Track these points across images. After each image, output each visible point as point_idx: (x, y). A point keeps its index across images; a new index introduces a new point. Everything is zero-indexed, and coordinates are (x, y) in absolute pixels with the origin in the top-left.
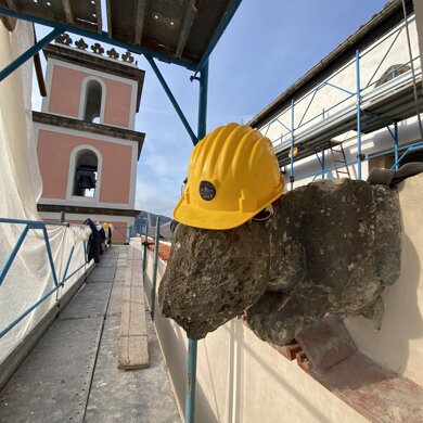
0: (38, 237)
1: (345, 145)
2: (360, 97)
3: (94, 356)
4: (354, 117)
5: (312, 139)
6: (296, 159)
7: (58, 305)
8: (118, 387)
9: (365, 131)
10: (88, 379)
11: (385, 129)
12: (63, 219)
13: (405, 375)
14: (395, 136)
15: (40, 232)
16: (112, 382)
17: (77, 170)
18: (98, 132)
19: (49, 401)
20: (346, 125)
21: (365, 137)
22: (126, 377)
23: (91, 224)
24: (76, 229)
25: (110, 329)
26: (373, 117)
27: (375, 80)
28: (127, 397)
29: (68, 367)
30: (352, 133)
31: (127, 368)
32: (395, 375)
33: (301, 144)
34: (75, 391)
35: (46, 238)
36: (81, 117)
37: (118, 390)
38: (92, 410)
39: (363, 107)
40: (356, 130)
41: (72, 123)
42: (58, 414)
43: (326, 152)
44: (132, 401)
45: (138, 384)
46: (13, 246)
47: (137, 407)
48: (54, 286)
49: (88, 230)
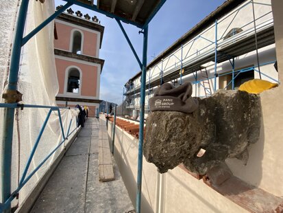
0: (56, 115)
1: (207, 69)
2: (217, 44)
3: (86, 175)
4: (214, 54)
5: (191, 65)
6: (183, 75)
7: (65, 149)
8: (100, 190)
9: (218, 62)
10: (84, 186)
11: (228, 61)
12: (67, 105)
13: (259, 187)
14: (233, 65)
15: (57, 112)
16: (97, 188)
17: (69, 78)
18: (80, 59)
19: (66, 198)
20: (209, 58)
21: (218, 65)
22: (103, 185)
23: (79, 107)
24: (73, 110)
25: (93, 161)
26: (223, 55)
27: (225, 36)
28: (105, 195)
29: (74, 180)
30: (212, 63)
31: (103, 181)
32: (254, 187)
33: (185, 68)
34: (78, 192)
35: (59, 115)
36: (70, 50)
37: (100, 192)
38: (88, 202)
39: (218, 49)
40: (214, 61)
41: (66, 54)
42: (71, 205)
43: (198, 72)
44: (108, 197)
45: (110, 188)
46: (44, 120)
47: (111, 200)
48: (63, 140)
49: (78, 110)
